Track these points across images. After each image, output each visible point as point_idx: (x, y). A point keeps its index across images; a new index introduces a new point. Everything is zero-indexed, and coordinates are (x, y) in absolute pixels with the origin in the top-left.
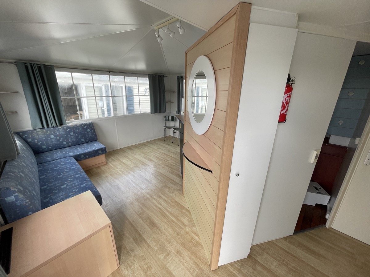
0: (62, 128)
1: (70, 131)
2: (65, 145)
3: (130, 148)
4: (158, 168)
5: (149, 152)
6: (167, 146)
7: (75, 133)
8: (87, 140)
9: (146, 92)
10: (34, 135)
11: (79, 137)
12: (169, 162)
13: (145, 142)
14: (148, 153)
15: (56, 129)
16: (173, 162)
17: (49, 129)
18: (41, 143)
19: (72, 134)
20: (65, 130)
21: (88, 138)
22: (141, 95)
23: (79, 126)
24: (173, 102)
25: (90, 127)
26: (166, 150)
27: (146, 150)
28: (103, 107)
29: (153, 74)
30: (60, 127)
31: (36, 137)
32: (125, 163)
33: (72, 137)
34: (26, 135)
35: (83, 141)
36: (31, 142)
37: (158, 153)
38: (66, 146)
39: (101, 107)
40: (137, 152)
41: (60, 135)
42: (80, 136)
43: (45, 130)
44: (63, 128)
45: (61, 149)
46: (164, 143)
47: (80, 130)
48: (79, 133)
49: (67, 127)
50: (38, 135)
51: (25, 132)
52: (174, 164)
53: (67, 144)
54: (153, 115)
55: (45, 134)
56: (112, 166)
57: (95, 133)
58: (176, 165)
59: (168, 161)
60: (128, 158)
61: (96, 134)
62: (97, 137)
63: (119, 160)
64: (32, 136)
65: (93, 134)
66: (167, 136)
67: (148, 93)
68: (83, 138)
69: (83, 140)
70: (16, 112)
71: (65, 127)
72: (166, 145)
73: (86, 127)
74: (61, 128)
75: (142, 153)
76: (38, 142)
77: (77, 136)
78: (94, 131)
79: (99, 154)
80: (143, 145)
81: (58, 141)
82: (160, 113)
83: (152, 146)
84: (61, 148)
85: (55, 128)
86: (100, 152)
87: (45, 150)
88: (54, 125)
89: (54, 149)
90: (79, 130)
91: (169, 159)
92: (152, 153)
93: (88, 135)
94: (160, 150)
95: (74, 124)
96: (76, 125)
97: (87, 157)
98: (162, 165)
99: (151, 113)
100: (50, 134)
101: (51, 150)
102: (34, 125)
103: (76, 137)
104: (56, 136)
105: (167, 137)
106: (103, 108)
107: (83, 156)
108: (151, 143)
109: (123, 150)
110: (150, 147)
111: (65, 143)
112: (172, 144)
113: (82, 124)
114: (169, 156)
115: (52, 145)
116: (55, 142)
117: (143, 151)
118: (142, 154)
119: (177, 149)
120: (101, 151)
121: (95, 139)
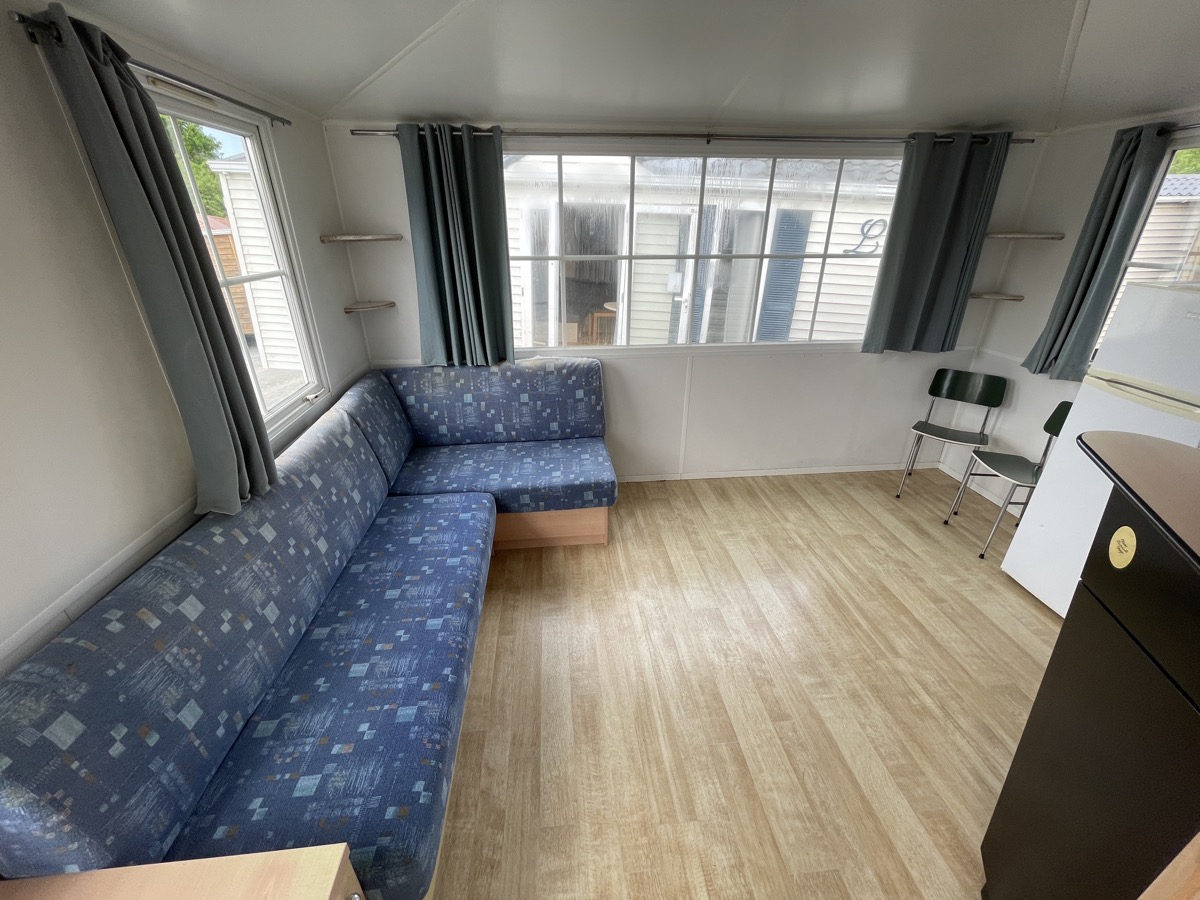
0: (499, 374)
1: (521, 389)
2: (498, 433)
3: (721, 489)
4: (824, 684)
5: (799, 542)
6: (909, 537)
7: (534, 398)
8: (568, 430)
9: (865, 236)
10: (424, 384)
11: (545, 414)
12: (901, 665)
13: (796, 478)
14: (797, 547)
15: (484, 373)
16: (929, 677)
17: (465, 370)
18: (436, 413)
19: (525, 398)
20: (507, 381)
21: (572, 424)
22: (839, 251)
23: (552, 373)
24: (1019, 299)
25: (589, 383)
26: (897, 562)
27: (788, 526)
28: (680, 294)
29: (940, 133)
30: (494, 369)
31: (428, 392)
32: (675, 565)
33: (525, 410)
34: (405, 383)
35: (556, 432)
36: (413, 406)
37: (846, 570)
38: (501, 438)
39: (674, 295)
40: (743, 525)
41: (491, 396)
42: (548, 411)
43: (452, 373)
44: (503, 374)
45: (486, 446)
46: (891, 511)
47: (553, 389)
48: (548, 400)
49: (516, 369)
50: (434, 386)
51: (405, 371)
52: (928, 701)
53: (505, 433)
54: (872, 357)
55: (450, 386)
56: (623, 565)
57: (599, 408)
58: (948, 715)
59: (897, 654)
60: (698, 547)
61: (602, 413)
62: (604, 426)
63: (659, 540)
64: (418, 387)
65: (591, 409)
66: (918, 466)
67: (879, 242)
68: (555, 420)
69: (554, 426)
70: (392, 305)
71: (510, 369)
72: (902, 527)
73: (574, 378)
74: (496, 374)
75: (768, 538)
76: (431, 409)
77: (539, 409)
78: (599, 399)
79: (584, 504)
80: (786, 489)
81: (482, 415)
82: (914, 348)
83: (826, 511)
84: (487, 442)
85: (479, 369)
86: (589, 495)
87: (445, 440)
88: (480, 361)
89: (468, 441)
90: (550, 389)
91: (902, 644)
92: (813, 558)
93: (575, 411)
94: (861, 551)
95: (538, 363)
96: (543, 368)
97: (542, 504)
98: (852, 675)
99: (868, 346)
100: (465, 389)
101: (458, 443)
102: (427, 352)
103: (537, 414)
104: (477, 399)
105: (920, 473)
106: (676, 299)
107: (526, 499)
108: (825, 493)
109: (694, 494)
110: (815, 515)
111: (499, 428)
112: (937, 531)
113: (564, 367)
114: (903, 619)
115: (465, 427)
116: (472, 420)
117: (775, 525)
118: (764, 546)
119: (965, 581)
120: (596, 495)
121: (596, 432)
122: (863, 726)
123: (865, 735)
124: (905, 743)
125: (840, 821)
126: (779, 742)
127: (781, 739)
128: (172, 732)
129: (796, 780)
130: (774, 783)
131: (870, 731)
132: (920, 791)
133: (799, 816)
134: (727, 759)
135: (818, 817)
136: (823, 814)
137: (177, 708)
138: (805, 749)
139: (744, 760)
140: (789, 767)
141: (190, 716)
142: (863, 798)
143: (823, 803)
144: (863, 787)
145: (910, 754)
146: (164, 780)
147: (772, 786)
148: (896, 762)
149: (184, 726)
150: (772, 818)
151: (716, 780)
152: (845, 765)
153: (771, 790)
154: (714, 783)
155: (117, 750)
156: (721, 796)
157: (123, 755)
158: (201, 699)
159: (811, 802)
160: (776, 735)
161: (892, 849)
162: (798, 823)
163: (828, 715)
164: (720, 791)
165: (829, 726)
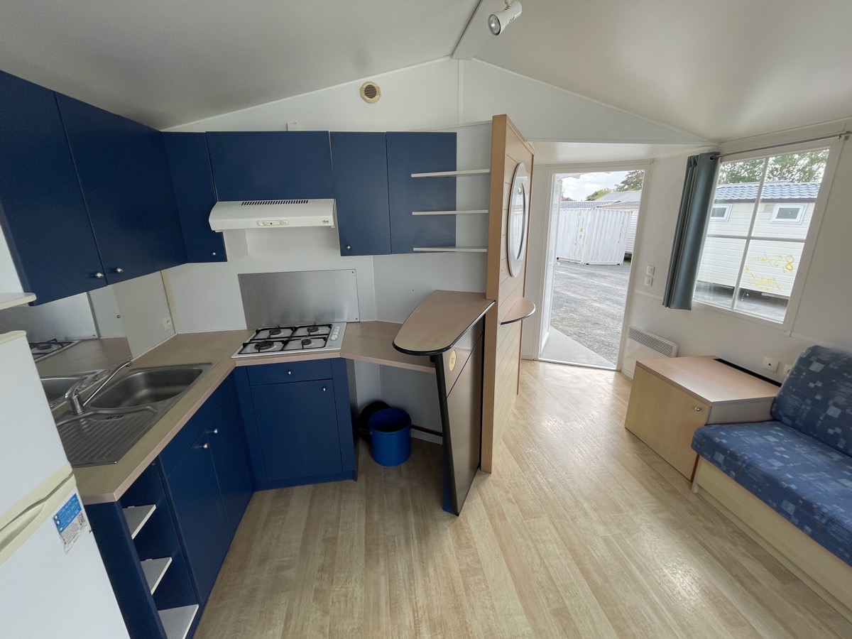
122: (493, 608)
123: (493, 598)
124: (464, 594)
125: (520, 540)
126: (559, 589)
127: (558, 591)
128: (824, 405)
129: (545, 561)
130: (559, 558)
131: (488, 603)
132: (468, 560)
133: (544, 542)
134: (594, 573)
135: (532, 541)
136: (530, 543)
137: (835, 405)
138: (539, 583)
139: (582, 572)
140: (550, 569)
141: (833, 412)
142: (505, 553)
143: (530, 549)
144: (503, 560)
145: (464, 584)
146: (803, 407)
147: (560, 557)
148: (477, 578)
149: (827, 410)
150: (558, 540)
151: (597, 558)
152: (512, 572)
153: (561, 554)
154: (598, 556)
155: (812, 385)
156: (591, 549)
157: (810, 388)
158: (843, 415)
159: (536, 549)
160: (562, 594)
161: (496, 530)
162: (544, 537)
163: (520, 617)
164: (593, 552)
165: (520, 605)
